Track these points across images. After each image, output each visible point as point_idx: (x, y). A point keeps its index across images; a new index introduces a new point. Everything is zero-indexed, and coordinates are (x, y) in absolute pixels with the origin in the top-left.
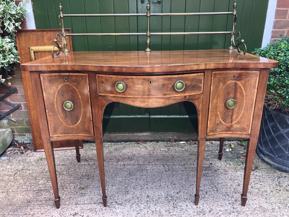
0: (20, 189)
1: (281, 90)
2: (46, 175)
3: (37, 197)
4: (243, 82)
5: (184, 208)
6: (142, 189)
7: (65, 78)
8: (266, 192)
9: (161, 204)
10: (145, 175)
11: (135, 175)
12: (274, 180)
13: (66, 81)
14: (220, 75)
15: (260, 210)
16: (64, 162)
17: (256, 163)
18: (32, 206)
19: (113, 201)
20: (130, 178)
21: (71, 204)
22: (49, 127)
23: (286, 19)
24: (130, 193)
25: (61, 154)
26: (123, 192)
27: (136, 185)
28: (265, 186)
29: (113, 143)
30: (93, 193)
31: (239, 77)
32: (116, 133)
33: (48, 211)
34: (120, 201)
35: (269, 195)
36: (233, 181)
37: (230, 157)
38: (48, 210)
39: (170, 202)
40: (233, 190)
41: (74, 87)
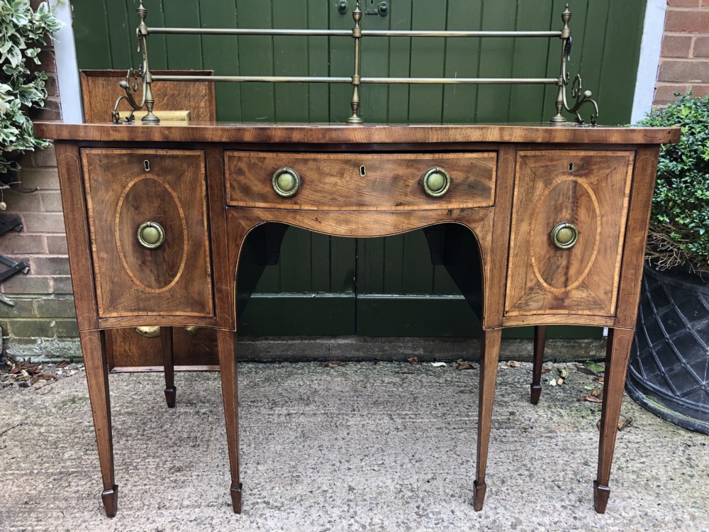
0: (13, 470)
1: (687, 217)
2: (84, 438)
3: (56, 488)
4: (594, 179)
5: (445, 518)
6: (335, 470)
7: (146, 162)
8: (657, 479)
9: (385, 506)
10: (344, 439)
11: (315, 440)
12: (674, 453)
13: (147, 170)
14: (536, 162)
15: (644, 522)
16: (133, 406)
17: (626, 413)
18: (41, 512)
19: (260, 501)
20: (304, 446)
21: (146, 507)
22: (99, 292)
23: (687, 58)
24: (303, 480)
25: (126, 388)
26: (285, 477)
27: (319, 462)
28: (652, 466)
29: (261, 366)
30: (206, 481)
31: (584, 168)
32: (269, 337)
33: (84, 525)
34: (276, 501)
35: (665, 486)
36: (572, 453)
37: (559, 398)
38: (85, 521)
39: (408, 503)
40: (571, 476)
41: (167, 186)
